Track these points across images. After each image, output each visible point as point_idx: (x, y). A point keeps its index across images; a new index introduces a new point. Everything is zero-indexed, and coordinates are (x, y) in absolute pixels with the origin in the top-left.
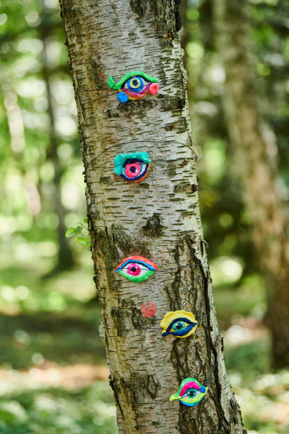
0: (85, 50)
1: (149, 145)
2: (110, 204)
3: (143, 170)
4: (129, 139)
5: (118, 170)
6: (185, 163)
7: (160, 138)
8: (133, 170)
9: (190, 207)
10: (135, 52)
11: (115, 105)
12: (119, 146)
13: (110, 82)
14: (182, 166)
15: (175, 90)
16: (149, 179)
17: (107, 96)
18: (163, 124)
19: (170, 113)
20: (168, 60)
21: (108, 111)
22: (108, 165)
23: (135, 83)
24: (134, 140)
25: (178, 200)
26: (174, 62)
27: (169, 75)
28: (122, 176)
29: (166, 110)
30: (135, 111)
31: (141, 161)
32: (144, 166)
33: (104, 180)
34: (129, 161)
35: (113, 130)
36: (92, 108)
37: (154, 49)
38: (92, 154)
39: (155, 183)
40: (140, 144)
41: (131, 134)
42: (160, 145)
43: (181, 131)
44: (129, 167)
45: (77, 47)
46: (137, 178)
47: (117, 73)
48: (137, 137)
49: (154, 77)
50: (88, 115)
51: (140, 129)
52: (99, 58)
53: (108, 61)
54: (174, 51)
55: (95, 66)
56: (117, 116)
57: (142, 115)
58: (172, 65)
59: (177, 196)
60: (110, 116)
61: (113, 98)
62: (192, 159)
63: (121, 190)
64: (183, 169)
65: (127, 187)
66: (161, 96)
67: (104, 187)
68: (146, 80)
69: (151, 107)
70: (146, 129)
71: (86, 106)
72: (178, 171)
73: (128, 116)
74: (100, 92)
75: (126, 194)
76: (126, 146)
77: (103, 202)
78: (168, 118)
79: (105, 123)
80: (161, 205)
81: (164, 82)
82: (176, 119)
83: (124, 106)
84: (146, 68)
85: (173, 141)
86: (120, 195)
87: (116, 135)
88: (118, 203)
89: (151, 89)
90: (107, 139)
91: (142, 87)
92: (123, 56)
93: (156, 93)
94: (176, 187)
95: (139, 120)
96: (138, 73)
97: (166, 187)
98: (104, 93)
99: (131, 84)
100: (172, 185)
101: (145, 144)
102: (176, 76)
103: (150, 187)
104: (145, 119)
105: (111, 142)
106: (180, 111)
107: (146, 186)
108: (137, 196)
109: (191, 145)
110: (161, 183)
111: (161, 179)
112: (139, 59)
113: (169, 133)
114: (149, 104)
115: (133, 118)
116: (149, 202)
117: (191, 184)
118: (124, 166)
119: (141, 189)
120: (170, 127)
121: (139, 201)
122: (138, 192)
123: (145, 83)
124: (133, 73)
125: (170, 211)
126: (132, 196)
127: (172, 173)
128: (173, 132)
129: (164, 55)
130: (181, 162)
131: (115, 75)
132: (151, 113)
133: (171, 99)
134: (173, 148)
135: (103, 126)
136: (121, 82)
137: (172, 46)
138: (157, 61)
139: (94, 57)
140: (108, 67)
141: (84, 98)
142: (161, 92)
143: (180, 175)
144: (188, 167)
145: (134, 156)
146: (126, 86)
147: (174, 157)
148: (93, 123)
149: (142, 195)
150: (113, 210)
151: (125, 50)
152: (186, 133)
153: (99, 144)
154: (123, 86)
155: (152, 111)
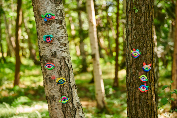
0: (36, 7)
1: (53, 33)
2: (43, 49)
3: (51, 39)
4: (47, 31)
5: (44, 40)
6: (63, 38)
7: (56, 31)
8: (48, 39)
9: (65, 49)
10: (49, 7)
11: (44, 22)
12: (45, 33)
13: (42, 16)
14: (62, 38)
15: (60, 18)
16: (53, 42)
17: (41, 20)
18: (57, 27)
19: (59, 24)
20: (58, 10)
21: (42, 24)
22: (42, 38)
23: (48, 16)
24: (49, 31)
25: (61, 47)
26: (60, 10)
27: (58, 14)
28: (45, 41)
29: (57, 23)
30: (49, 24)
31: (51, 37)
32: (51, 38)
33: (42, 42)
34: (47, 37)
35: (43, 29)
36: (38, 23)
37: (54, 7)
38: (39, 35)
39: (54, 43)
40: (50, 33)
41: (48, 30)
42: (56, 33)
43: (62, 29)
44: (47, 38)
45: (34, 6)
46: (49, 42)
47: (44, 13)
48: (50, 30)
49: (54, 14)
50: (38, 25)
51: (50, 28)
52: (39, 9)
53: (41, 10)
55: (38, 11)
56: (44, 25)
57: (51, 25)
58: (59, 11)
59: (61, 46)
60: (42, 25)
61: (43, 20)
62: (66, 36)
63: (46, 45)
64: (62, 39)
65: (47, 44)
66: (56, 19)
67: (42, 44)
68: (51, 15)
69: (53, 22)
70: (52, 28)
71: (37, 22)
72: (61, 40)
73: (47, 25)
74: (40, 18)
75: (47, 46)
76: (47, 33)
77: (42, 48)
78: (58, 25)
79: (41, 27)
80: (56, 49)
81: (57, 15)
82: (60, 26)
83: (46, 22)
84: (52, 12)
85: (59, 32)
86: (45, 46)
87: (44, 30)
88: (45, 49)
89: (53, 17)
90: (42, 31)
91: (50, 17)
92: (45, 9)
93: (54, 19)
94: (60, 44)
95: (50, 26)
96: (49, 13)
97: (58, 44)
98: (41, 19)
99: (47, 16)
100: (59, 44)
101: (52, 32)
102: (60, 14)
103: (53, 44)
104: (51, 26)
105: (43, 32)
106: (62, 23)
107: (52, 44)
108: (50, 46)
109: (66, 33)
110: (56, 43)
111: (56, 42)
112: (50, 9)
113: (58, 29)
114: (52, 22)
115: (49, 25)
116: (53, 48)
117: (65, 43)
118: (46, 38)
119: (51, 45)
120: (58, 28)
121: (50, 48)
122: (50, 45)
123: (51, 16)
124: (48, 13)
125: (59, 50)
126: (49, 47)
127: (59, 40)
128: (60, 29)
129: (57, 8)
130: (62, 37)
131: (43, 14)
132: (53, 24)
133: (59, 20)
134: (60, 33)
135: (41, 28)
136: (45, 16)
137: (59, 6)
138: (55, 10)
139: (38, 9)
140: (42, 11)
141: (37, 20)
142: (56, 18)
143: (62, 41)
144: (64, 39)
145: (48, 36)
146: (46, 17)
147: (60, 36)
148: (39, 27)
149: (51, 46)
150: (44, 50)
151: (46, 7)
152: (63, 30)
153: (40, 33)
154: (45, 17)
155: (54, 23)
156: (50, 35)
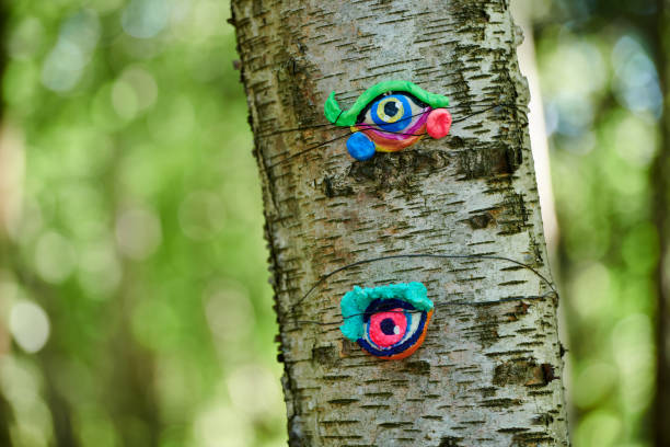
0: (272, 32)
1: (429, 264)
2: (334, 414)
3: (414, 327)
4: (380, 249)
5: (351, 330)
6: (522, 310)
7: (457, 248)
8: (388, 327)
9: (538, 421)
10: (390, 32)
11: (344, 166)
12: (354, 267)
13: (330, 109)
14: (514, 317)
15: (494, 128)
16: (430, 351)
17: (323, 144)
18: (464, 212)
19: (481, 184)
20: (476, 52)
21: (327, 182)
22: (328, 318)
23: (390, 109)
24: (392, 253)
25: (505, 403)
26: (491, 58)
27: (477, 89)
28: (361, 342)
29: (470, 176)
30: (391, 181)
31: (409, 306)
32: (416, 319)
33: (320, 354)
34: (376, 306)
35: (340, 229)
36: (290, 175)
37: (440, 26)
38: (293, 291)
39: (445, 360)
40: (406, 263)
41: (384, 239)
42: (456, 265)
43: (511, 229)
44: (377, 320)
45: (255, 24)
46: (397, 349)
47: (347, 86)
48: (399, 244)
49: (438, 95)
50: (282, 194)
51: (405, 226)
52: (303, 49)
53: (324, 58)
54: (490, 30)
55: (295, 70)
56: (349, 192)
57: (409, 190)
58: (486, 65)
59: (503, 393)
60: (330, 194)
61: (338, 148)
62: (542, 299)
63: (361, 378)
64: (517, 325)
65: (375, 371)
66: (458, 142)
67: (321, 371)
68: (418, 101)
69: (433, 170)
70: (421, 224)
71: (278, 171)
72: (503, 330)
73: (376, 194)
74: (307, 134)
75: (373, 388)
76: (373, 267)
77: (319, 410)
78: (476, 196)
79: (320, 213)
80: (461, 415)
81: (466, 107)
82: (497, 198)
83: (366, 168)
84: (418, 72)
85: (490, 255)
86: (359, 392)
87: (348, 241)
88: (353, 413)
89: (431, 123)
90: (326, 252)
91: (407, 118)
92: (360, 43)
93: (445, 135)
94: (498, 370)
95: (402, 204)
96: (399, 84)
97: (475, 370)
98: (317, 136)
99: (380, 112)
100: (488, 366)
101: (418, 262)
102: (497, 92)
103: (434, 372)
104: (418, 199)
105: (335, 258)
106: (509, 180)
107: (423, 368)
108: (399, 393)
109: (540, 265)
110: (458, 360)
111: (461, 351)
112: (401, 51)
113: (479, 235)
114: (425, 162)
115: (389, 197)
116: (432, 408)
117: (540, 361)
118: (366, 318)
119: (410, 377)
120: (482, 220)
121: (405, 407)
122: (402, 383)
123: (416, 110)
124: (386, 84)
125: (484, 431)
126: (388, 395)
127: (488, 335)
128: (490, 233)
129: (466, 40)
130: (510, 307)
131: (340, 95)
132: (434, 186)
133: (485, 149)
134: (491, 272)
135: (316, 220)
136: (355, 109)
137: (486, 17)
138: (448, 56)
139: (292, 50)
140: (325, 70)
141: (272, 151)
142: (457, 131)
143: (510, 340)
144: (530, 320)
145: (388, 292)
146: (368, 116)
147: (492, 294)
148: (294, 214)
149: (413, 391)
150: (342, 431)
151: (366, 29)
152: (524, 235)
153: (307, 266)
154: (361, 117)
155: (435, 178)
156: (401, 285)
